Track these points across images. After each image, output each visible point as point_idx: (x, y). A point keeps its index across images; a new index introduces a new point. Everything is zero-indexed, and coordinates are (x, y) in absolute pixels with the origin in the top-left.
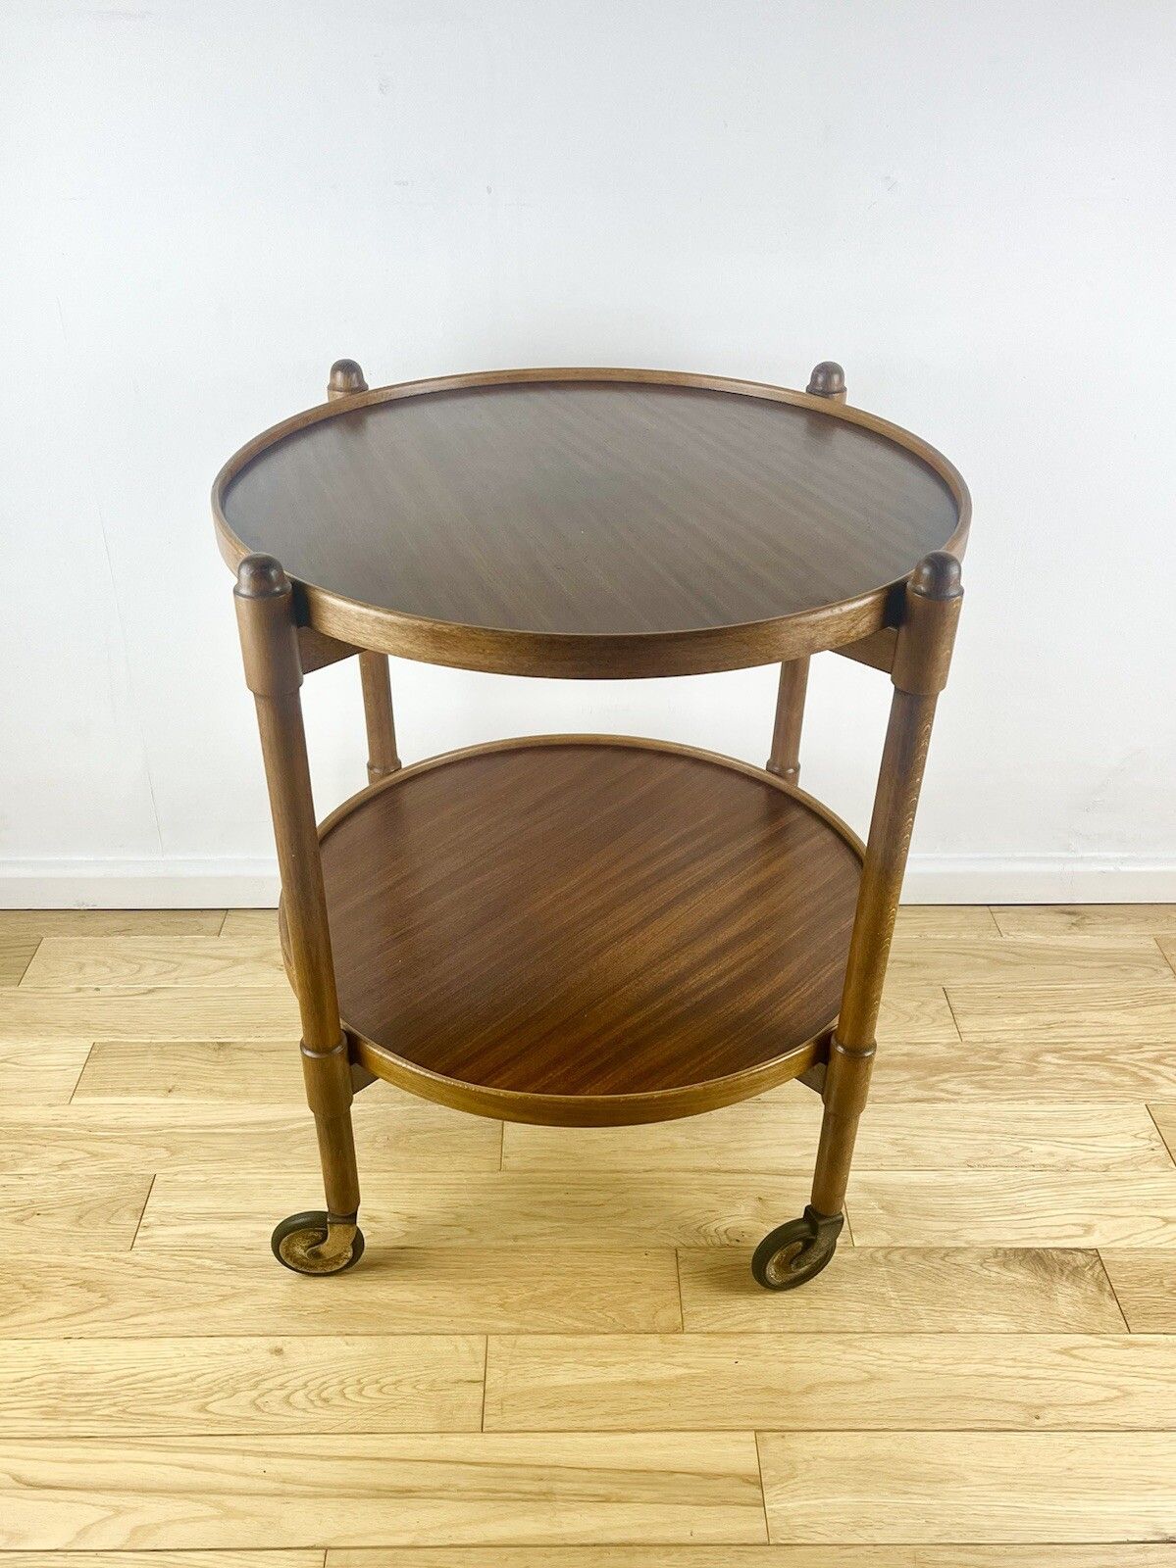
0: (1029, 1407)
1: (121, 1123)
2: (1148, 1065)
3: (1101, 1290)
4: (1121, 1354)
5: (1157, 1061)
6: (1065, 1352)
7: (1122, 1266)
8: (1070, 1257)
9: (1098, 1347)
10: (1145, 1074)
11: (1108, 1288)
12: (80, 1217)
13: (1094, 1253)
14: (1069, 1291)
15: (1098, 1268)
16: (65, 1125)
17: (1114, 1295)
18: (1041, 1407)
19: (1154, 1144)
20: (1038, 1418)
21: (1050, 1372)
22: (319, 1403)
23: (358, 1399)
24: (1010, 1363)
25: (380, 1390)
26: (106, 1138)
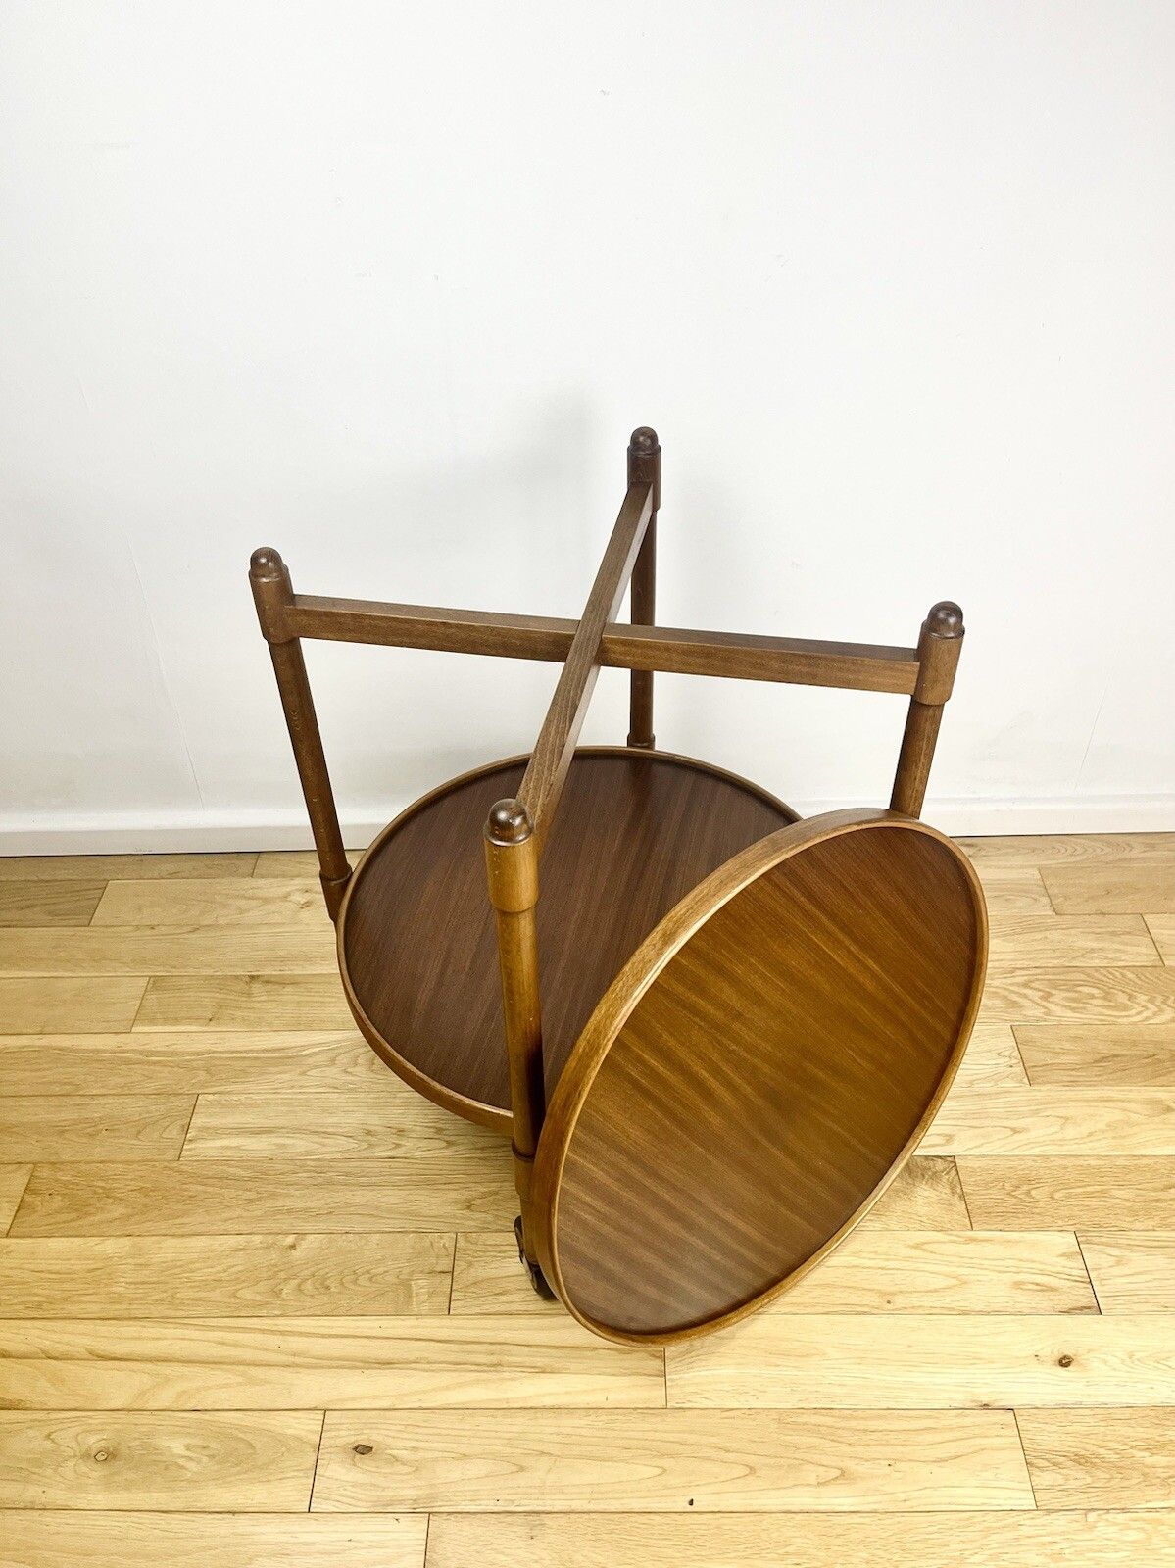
0: (882, 1293)
1: (171, 1048)
2: (1016, 989)
3: (953, 1193)
4: (963, 1248)
5: (1026, 985)
6: (917, 1246)
7: (973, 1171)
8: (931, 1164)
9: (944, 1242)
10: (1015, 997)
11: (959, 1191)
12: (139, 1132)
13: (952, 1161)
14: (926, 1193)
15: (953, 1172)
16: (127, 1051)
17: (963, 1197)
18: (893, 1294)
19: (1014, 1062)
20: (889, 1302)
21: (906, 1264)
22: (322, 1290)
23: (353, 1287)
24: (873, 1256)
25: (371, 1279)
26: (159, 1062)
